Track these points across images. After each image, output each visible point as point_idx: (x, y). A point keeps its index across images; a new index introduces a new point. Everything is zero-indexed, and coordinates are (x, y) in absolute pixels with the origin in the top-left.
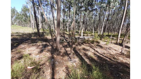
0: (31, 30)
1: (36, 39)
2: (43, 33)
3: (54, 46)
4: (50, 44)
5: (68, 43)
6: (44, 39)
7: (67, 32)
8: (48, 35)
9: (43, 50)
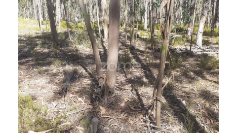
0: (34, 26)
1: (47, 55)
2: (66, 34)
3: (101, 78)
4: (86, 71)
5: (144, 69)
6: (70, 53)
7: (144, 30)
8: (81, 41)
9: (68, 89)
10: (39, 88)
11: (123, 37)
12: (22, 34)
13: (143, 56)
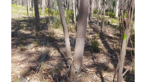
0: (24, 11)
2: (47, 19)
3: (69, 59)
4: (59, 52)
5: (111, 54)
6: (48, 35)
7: (115, 18)
8: (58, 25)
9: (42, 66)
10: (19, 63)
11: (95, 23)
12: (14, 17)
13: (111, 42)
